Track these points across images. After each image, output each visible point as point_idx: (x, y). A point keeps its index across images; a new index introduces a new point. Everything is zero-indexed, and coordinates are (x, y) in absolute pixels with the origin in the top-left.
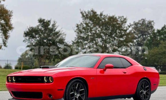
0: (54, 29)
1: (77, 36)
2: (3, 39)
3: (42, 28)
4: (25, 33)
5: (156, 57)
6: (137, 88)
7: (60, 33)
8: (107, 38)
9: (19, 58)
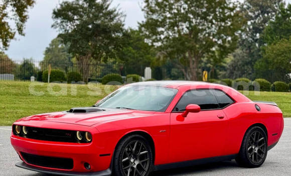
0: (106, 6)
1: (145, 18)
2: (17, 22)
3: (85, 3)
4: (54, 13)
5: (285, 56)
6: (243, 143)
7: (116, 13)
8: (198, 21)
9: (47, 48)
